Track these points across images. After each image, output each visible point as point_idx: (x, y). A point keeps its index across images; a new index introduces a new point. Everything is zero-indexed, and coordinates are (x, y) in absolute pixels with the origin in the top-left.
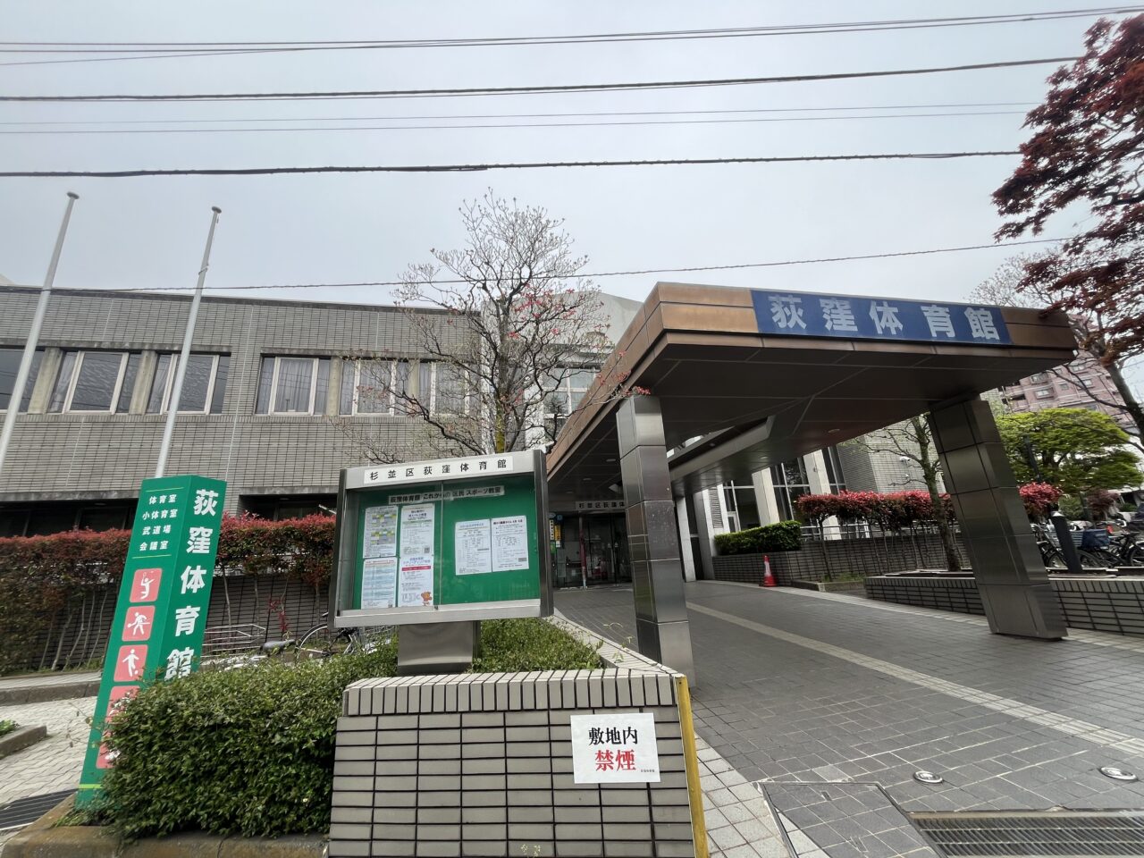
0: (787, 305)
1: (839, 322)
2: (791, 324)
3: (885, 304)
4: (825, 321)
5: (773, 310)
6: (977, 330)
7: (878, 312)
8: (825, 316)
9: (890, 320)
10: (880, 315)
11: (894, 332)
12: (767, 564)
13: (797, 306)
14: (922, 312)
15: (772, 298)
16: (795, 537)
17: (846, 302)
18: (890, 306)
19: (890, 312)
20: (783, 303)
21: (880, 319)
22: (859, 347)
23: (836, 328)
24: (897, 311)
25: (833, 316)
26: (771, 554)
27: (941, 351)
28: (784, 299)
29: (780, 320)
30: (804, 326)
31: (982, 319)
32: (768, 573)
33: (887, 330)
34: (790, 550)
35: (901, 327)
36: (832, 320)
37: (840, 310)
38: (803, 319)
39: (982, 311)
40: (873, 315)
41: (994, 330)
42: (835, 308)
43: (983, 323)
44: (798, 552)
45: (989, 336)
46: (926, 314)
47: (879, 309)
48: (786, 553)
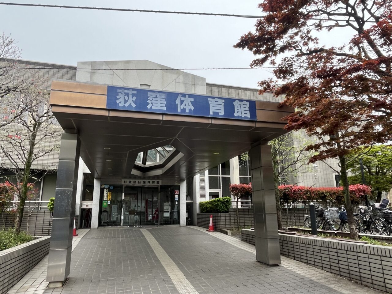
0: (127, 94)
1: (156, 105)
2: (127, 105)
3: (187, 96)
4: (148, 104)
5: (118, 97)
6: (238, 112)
7: (181, 100)
8: (148, 101)
9: (187, 105)
10: (182, 102)
11: (187, 111)
12: (211, 219)
13: (133, 95)
14: (208, 102)
15: (119, 90)
16: (226, 206)
17: (163, 95)
18: (189, 97)
19: (188, 101)
20: (125, 93)
21: (181, 104)
22: (166, 118)
23: (153, 108)
24: (193, 100)
25: (153, 101)
26: (215, 214)
27: (214, 122)
28: (126, 91)
29: (120, 102)
30: (134, 105)
31: (243, 106)
32: (211, 224)
33: (184, 110)
34: (223, 212)
35: (193, 108)
36: (152, 103)
37: (159, 99)
38: (135, 102)
39: (245, 102)
40: (178, 102)
41: (248, 113)
42: (156, 97)
43: (243, 109)
44: (226, 214)
45: (243, 116)
46: (210, 102)
47: (183, 99)
48: (220, 214)
